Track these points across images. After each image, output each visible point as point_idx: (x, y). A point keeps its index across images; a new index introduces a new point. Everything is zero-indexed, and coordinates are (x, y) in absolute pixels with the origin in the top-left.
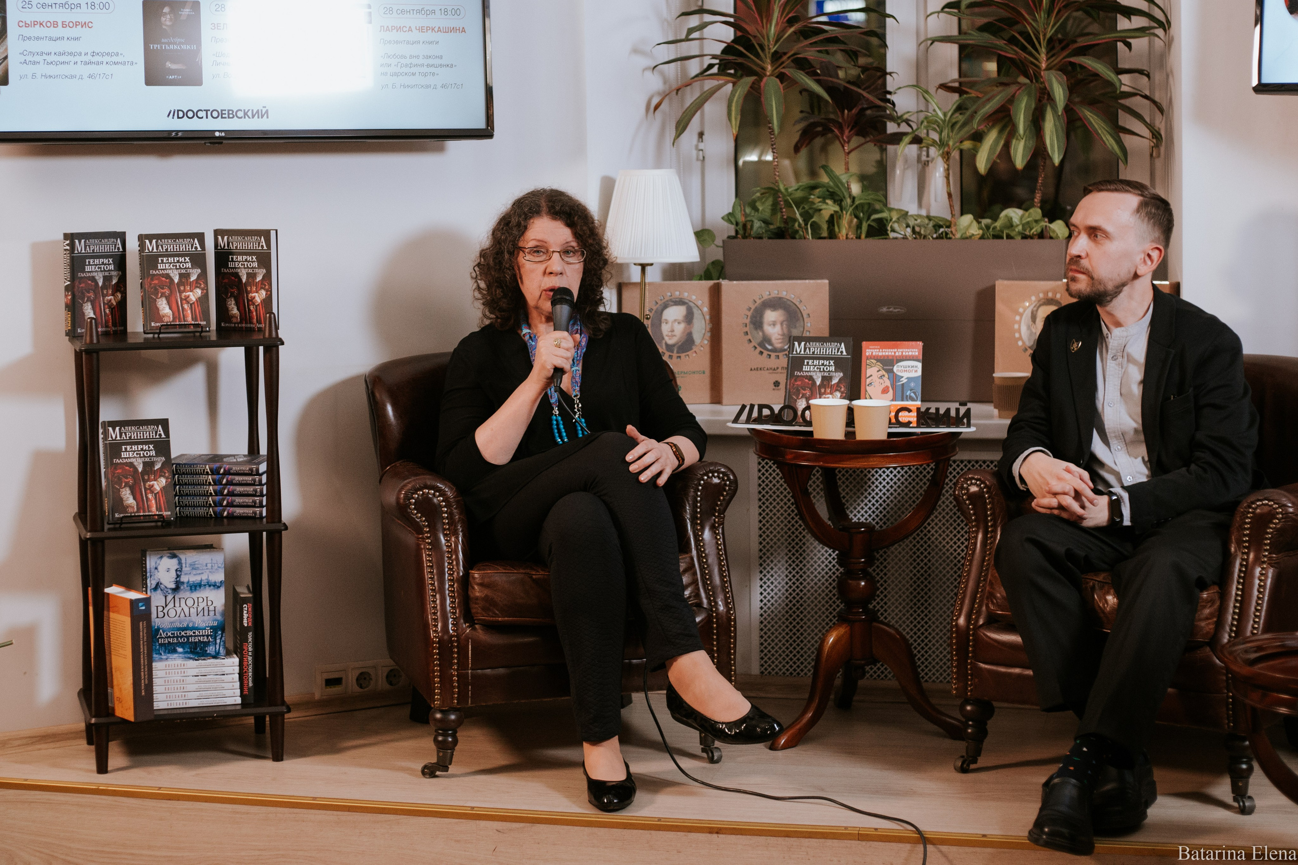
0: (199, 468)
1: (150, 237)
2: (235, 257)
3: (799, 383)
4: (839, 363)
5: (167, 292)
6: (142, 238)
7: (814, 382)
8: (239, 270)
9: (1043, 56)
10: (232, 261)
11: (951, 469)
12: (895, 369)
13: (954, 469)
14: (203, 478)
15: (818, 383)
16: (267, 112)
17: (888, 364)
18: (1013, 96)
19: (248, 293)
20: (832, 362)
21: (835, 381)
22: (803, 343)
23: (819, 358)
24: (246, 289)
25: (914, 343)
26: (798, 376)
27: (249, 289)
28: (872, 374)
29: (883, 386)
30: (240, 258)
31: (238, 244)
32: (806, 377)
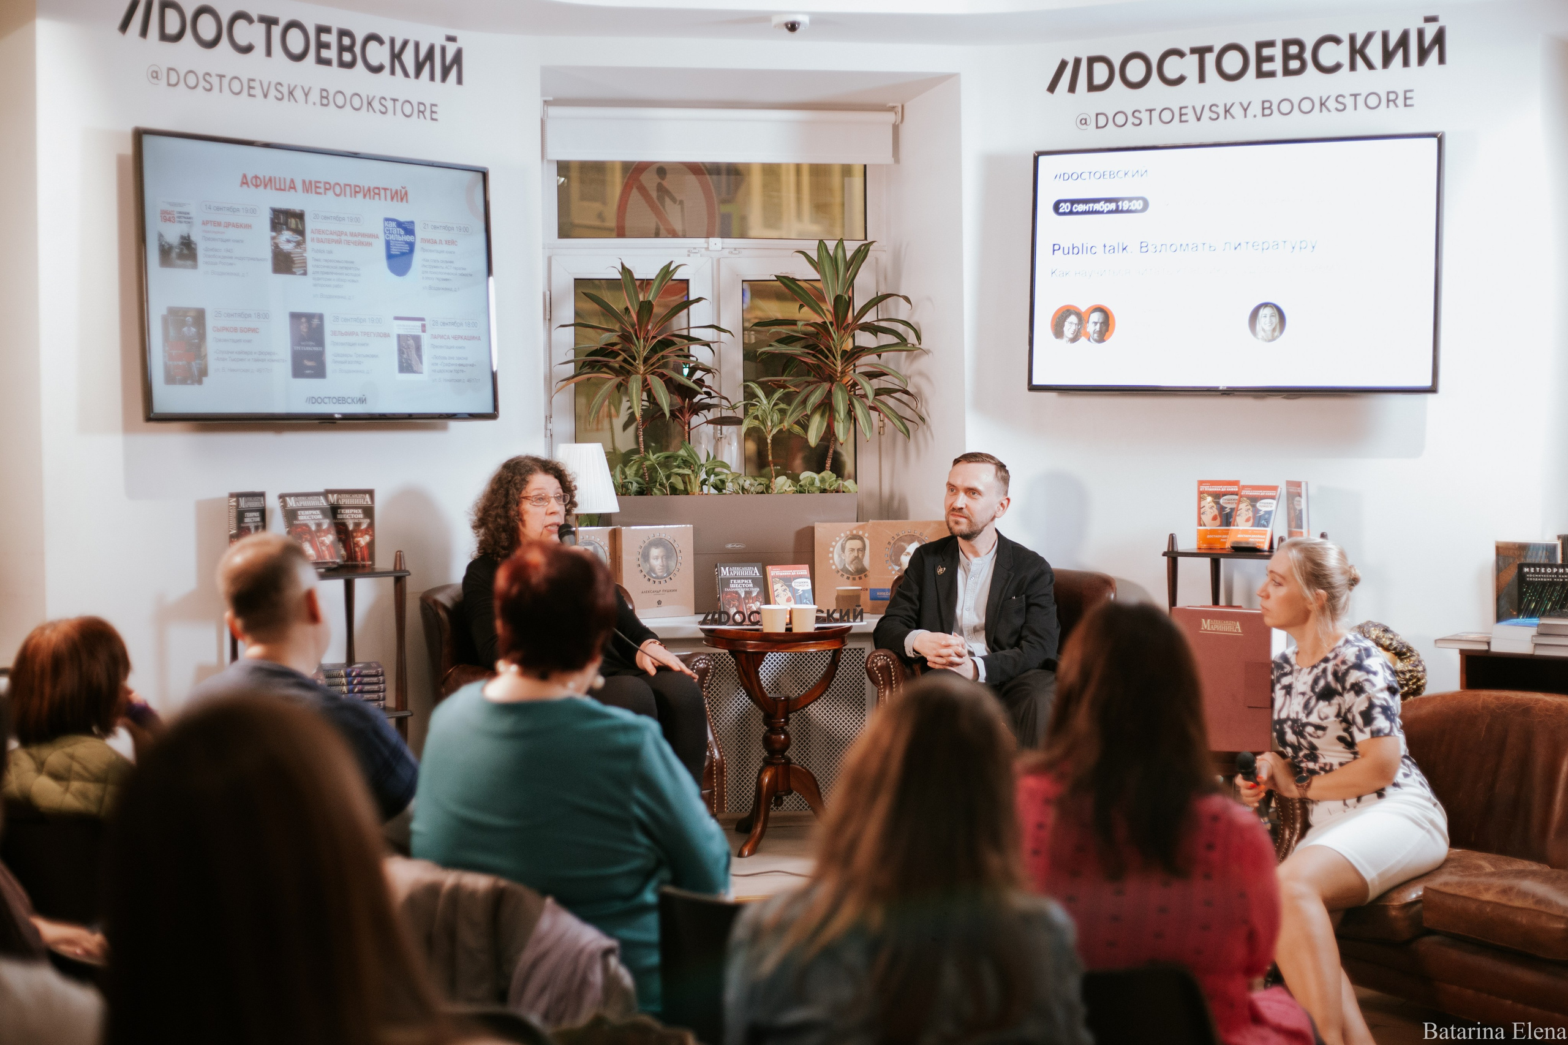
0: (335, 673)
1: (290, 495)
2: (343, 511)
3: (729, 596)
4: (755, 581)
5: (309, 538)
6: (282, 497)
7: (739, 596)
8: (346, 521)
9: (839, 363)
10: (341, 513)
11: (842, 655)
12: (793, 584)
13: (845, 655)
14: (337, 680)
15: (743, 595)
16: (365, 399)
17: (787, 581)
18: (830, 391)
19: (354, 538)
20: (750, 581)
21: (754, 594)
22: (727, 568)
23: (741, 579)
24: (352, 535)
25: (803, 566)
26: (727, 592)
27: (355, 534)
28: (777, 588)
29: (786, 597)
30: (347, 511)
31: (345, 500)
32: (734, 592)
